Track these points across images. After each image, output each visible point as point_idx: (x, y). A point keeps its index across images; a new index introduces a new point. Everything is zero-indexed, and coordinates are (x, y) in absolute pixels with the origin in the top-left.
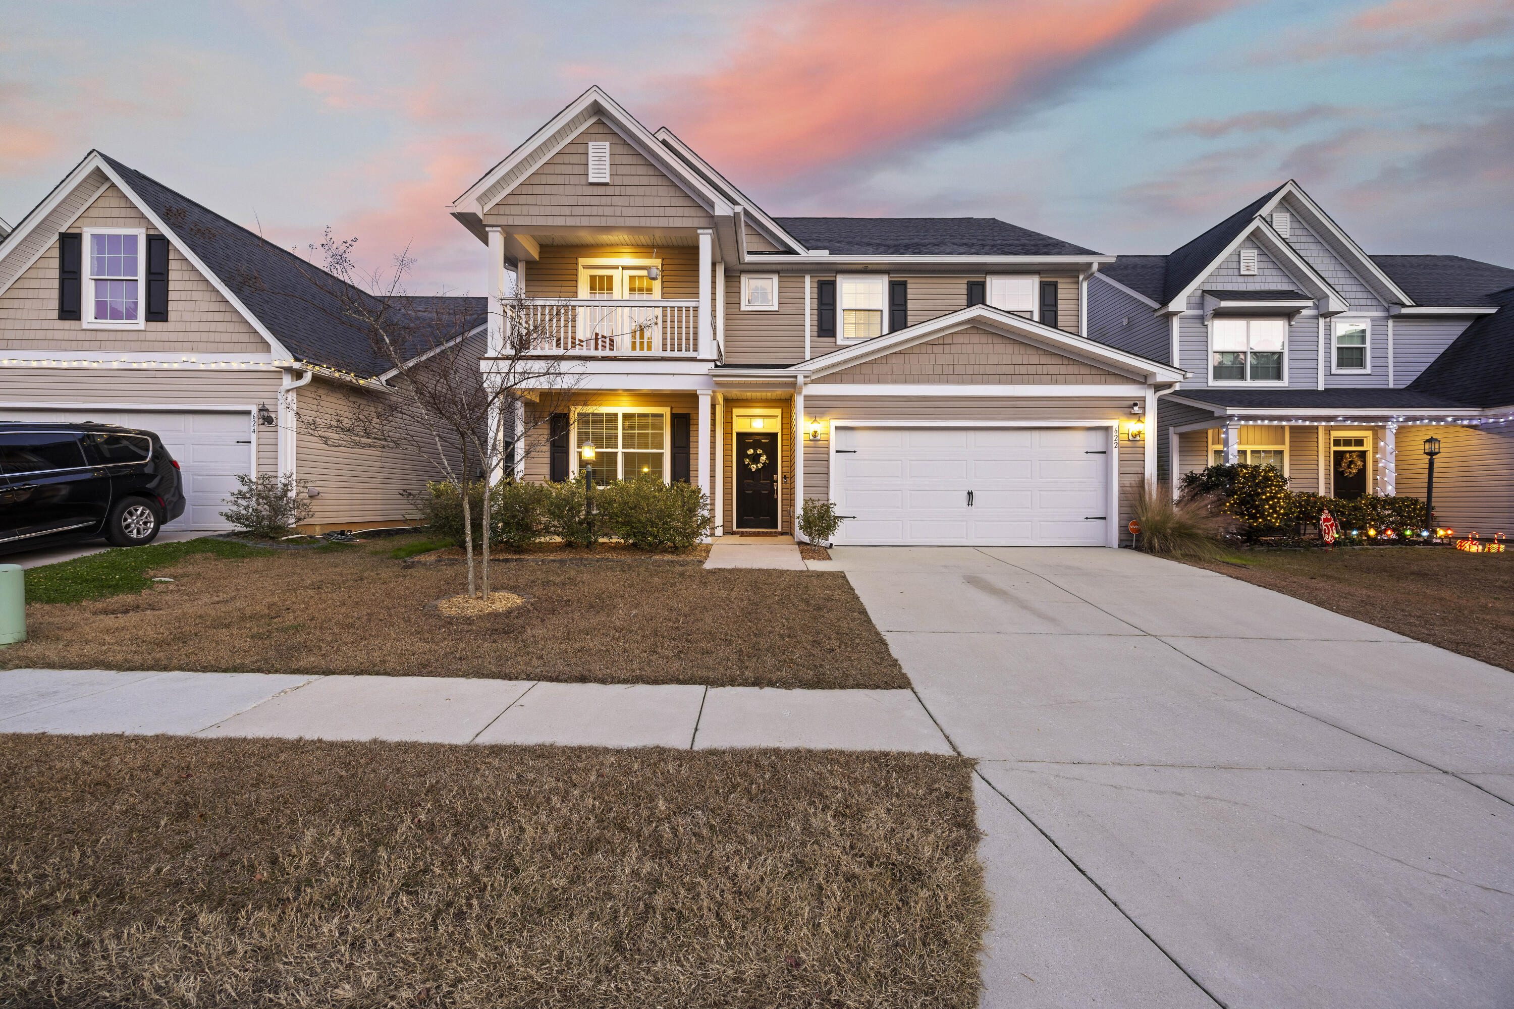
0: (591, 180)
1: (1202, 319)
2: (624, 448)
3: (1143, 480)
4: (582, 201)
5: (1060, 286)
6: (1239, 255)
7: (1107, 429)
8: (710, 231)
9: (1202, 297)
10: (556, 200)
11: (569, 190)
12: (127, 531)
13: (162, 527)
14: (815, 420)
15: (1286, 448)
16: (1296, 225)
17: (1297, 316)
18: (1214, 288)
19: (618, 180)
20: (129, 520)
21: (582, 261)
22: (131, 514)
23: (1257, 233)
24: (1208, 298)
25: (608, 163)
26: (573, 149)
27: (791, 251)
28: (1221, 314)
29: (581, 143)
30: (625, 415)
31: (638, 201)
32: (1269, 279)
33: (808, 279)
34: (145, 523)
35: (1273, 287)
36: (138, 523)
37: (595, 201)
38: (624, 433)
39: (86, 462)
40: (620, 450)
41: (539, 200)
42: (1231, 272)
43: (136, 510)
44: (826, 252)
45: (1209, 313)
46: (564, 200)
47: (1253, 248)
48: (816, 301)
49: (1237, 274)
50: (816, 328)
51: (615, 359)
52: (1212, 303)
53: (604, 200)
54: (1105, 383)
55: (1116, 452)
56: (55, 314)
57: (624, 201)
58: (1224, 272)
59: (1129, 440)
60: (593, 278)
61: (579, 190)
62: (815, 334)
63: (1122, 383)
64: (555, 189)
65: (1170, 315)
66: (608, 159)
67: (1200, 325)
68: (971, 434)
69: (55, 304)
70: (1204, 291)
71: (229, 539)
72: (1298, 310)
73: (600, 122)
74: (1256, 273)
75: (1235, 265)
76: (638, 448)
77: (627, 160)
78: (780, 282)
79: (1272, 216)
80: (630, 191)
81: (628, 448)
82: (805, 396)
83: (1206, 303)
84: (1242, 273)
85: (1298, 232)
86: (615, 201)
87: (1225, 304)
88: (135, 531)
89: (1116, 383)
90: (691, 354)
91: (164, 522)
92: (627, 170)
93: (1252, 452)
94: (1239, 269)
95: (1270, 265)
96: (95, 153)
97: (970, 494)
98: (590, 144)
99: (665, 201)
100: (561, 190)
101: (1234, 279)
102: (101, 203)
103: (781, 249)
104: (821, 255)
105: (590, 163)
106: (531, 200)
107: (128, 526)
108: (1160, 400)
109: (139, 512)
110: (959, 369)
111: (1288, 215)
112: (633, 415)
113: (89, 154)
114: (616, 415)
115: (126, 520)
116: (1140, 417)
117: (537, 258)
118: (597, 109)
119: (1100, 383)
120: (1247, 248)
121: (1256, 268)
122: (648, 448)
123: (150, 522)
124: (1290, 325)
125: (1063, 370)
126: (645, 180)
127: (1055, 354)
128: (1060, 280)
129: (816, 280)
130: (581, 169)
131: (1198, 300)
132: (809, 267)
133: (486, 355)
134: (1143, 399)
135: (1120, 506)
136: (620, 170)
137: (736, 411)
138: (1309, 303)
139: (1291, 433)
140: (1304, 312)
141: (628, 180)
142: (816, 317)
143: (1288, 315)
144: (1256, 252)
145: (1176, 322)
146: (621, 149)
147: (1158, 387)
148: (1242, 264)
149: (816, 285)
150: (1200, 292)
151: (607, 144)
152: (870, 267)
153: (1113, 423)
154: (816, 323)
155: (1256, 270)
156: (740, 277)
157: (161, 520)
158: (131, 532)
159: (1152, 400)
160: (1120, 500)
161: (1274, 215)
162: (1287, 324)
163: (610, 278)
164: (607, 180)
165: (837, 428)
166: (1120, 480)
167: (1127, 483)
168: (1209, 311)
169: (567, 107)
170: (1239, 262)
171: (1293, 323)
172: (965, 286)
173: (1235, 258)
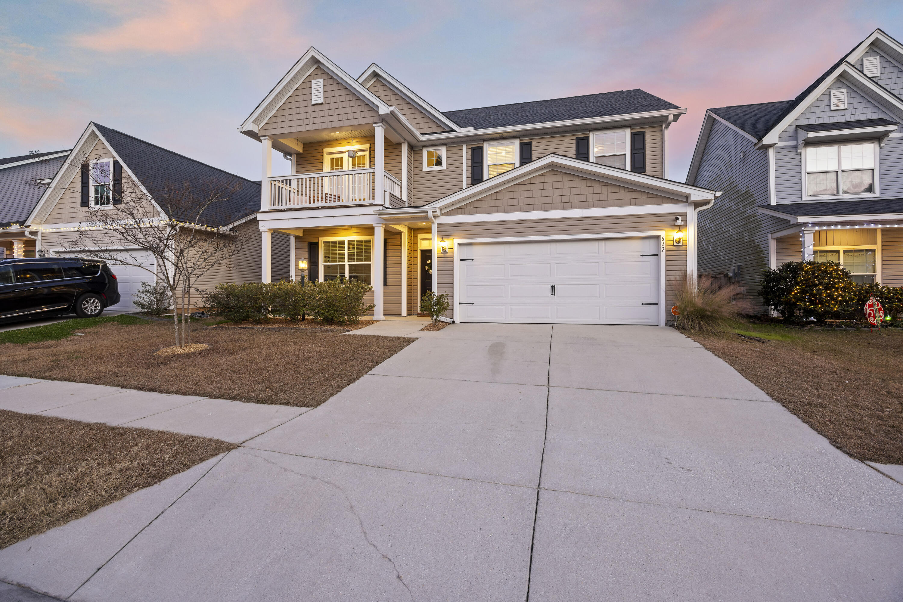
0: (313, 102)
1: (796, 147)
2: (349, 261)
3: (686, 275)
4: (309, 115)
5: (647, 134)
6: (830, 95)
7: (658, 237)
8: (381, 124)
9: (796, 131)
10: (295, 117)
11: (302, 110)
12: (85, 311)
13: (105, 309)
14: (443, 240)
15: (878, 247)
16: (886, 65)
17: (886, 139)
18: (806, 122)
19: (328, 100)
20: (87, 305)
21: (326, 150)
22: (88, 302)
23: (843, 76)
24: (800, 131)
25: (322, 91)
26: (304, 86)
27: (453, 131)
28: (810, 143)
29: (308, 82)
30: (349, 242)
31: (339, 111)
32: (859, 111)
33: (465, 147)
34: (96, 307)
35: (863, 117)
36: (91, 306)
37: (315, 114)
38: (349, 253)
39: (64, 277)
40: (346, 263)
41: (286, 118)
42: (822, 109)
43: (90, 300)
44: (472, 128)
45: (800, 143)
46: (300, 117)
47: (844, 88)
48: (470, 161)
49: (827, 108)
50: (470, 179)
51: (341, 207)
52: (803, 135)
53: (320, 114)
54: (654, 203)
55: (663, 255)
56: (79, 204)
57: (331, 112)
58: (816, 109)
59: (674, 245)
60: (332, 160)
61: (307, 109)
62: (470, 182)
63: (668, 203)
64: (295, 111)
65: (767, 147)
66: (322, 89)
67: (794, 153)
68: (553, 245)
69: (79, 200)
70: (797, 126)
71: (135, 316)
72: (886, 134)
73: (318, 68)
74: (846, 107)
75: (826, 103)
76: (357, 261)
77: (333, 87)
78: (447, 151)
79: (862, 60)
80: (335, 106)
81: (351, 262)
82: (438, 224)
83: (799, 135)
84: (832, 108)
85: (888, 70)
86: (326, 113)
87: (811, 135)
88: (90, 310)
89: (663, 203)
90: (371, 202)
91: (107, 306)
92: (333, 93)
93: (845, 251)
94: (830, 106)
95: (860, 100)
96: (92, 123)
97: (553, 287)
98: (313, 81)
99: (354, 109)
100: (298, 111)
101: (825, 114)
102: (96, 148)
103: (447, 129)
104: (469, 131)
105: (313, 92)
106: (283, 119)
107: (87, 308)
108: (700, 213)
109: (92, 301)
110: (542, 200)
111: (878, 58)
112: (353, 241)
113: (89, 124)
114: (344, 242)
115: (85, 305)
116: (681, 227)
117: (302, 152)
118: (314, 61)
119: (650, 204)
120: (837, 88)
121: (846, 103)
122: (362, 261)
123: (98, 306)
124: (880, 147)
125: (620, 196)
126: (342, 98)
127: (614, 185)
128: (646, 130)
129: (470, 147)
130: (307, 97)
131: (792, 134)
132: (465, 139)
133: (260, 211)
134: (685, 215)
135: (667, 295)
136: (329, 94)
137: (420, 236)
138: (895, 127)
139: (882, 235)
140: (891, 135)
141: (333, 100)
142: (470, 172)
143: (878, 138)
144: (845, 90)
145: (772, 153)
146: (330, 82)
147: (697, 204)
148: (832, 101)
149: (470, 150)
150: (794, 127)
151: (322, 80)
152: (505, 135)
153: (661, 233)
154: (470, 175)
155: (846, 105)
156: (422, 150)
157: (104, 306)
158: (88, 311)
159: (692, 215)
160: (667, 290)
161: (864, 59)
162: (877, 146)
163: (342, 159)
164: (322, 101)
165: (460, 244)
166: (667, 275)
167: (672, 278)
168: (801, 141)
169: (297, 62)
170: (830, 100)
171: (882, 145)
172: (574, 141)
173: (826, 97)
